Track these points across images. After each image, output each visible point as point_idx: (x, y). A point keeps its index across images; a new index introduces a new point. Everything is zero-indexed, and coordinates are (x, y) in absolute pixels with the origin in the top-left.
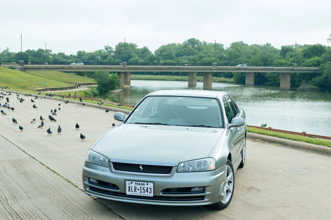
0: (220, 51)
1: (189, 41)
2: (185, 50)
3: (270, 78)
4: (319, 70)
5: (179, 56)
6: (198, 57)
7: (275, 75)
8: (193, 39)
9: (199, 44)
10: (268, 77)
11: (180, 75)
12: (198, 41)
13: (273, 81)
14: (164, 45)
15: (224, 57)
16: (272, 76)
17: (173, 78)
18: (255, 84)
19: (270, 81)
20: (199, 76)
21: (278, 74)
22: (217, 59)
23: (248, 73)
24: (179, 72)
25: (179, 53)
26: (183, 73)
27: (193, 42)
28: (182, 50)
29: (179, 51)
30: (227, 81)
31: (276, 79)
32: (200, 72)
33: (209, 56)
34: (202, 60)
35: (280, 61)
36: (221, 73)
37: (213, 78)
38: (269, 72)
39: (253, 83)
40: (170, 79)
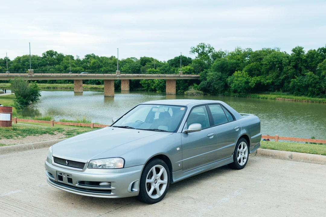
0: (78, 61)
1: (48, 52)
2: (46, 61)
3: (144, 84)
4: (199, 77)
5: (41, 66)
6: (63, 67)
7: (149, 82)
8: (51, 51)
9: (57, 55)
10: (142, 84)
11: (47, 82)
12: (56, 52)
13: (146, 87)
14: (19, 56)
15: (88, 66)
16: (147, 82)
17: (44, 86)
18: (130, 90)
19: (143, 87)
20: (66, 83)
21: (152, 81)
22: (82, 68)
23: (124, 80)
24: (47, 80)
25: (41, 63)
26: (50, 81)
27: (51, 53)
28: (43, 60)
29: (40, 61)
30: (98, 87)
31: (149, 85)
32: (67, 80)
33: (73, 66)
34: (67, 69)
35: (152, 70)
36: (88, 80)
37: (84, 85)
38: (144, 79)
39: (129, 89)
40: (42, 87)
